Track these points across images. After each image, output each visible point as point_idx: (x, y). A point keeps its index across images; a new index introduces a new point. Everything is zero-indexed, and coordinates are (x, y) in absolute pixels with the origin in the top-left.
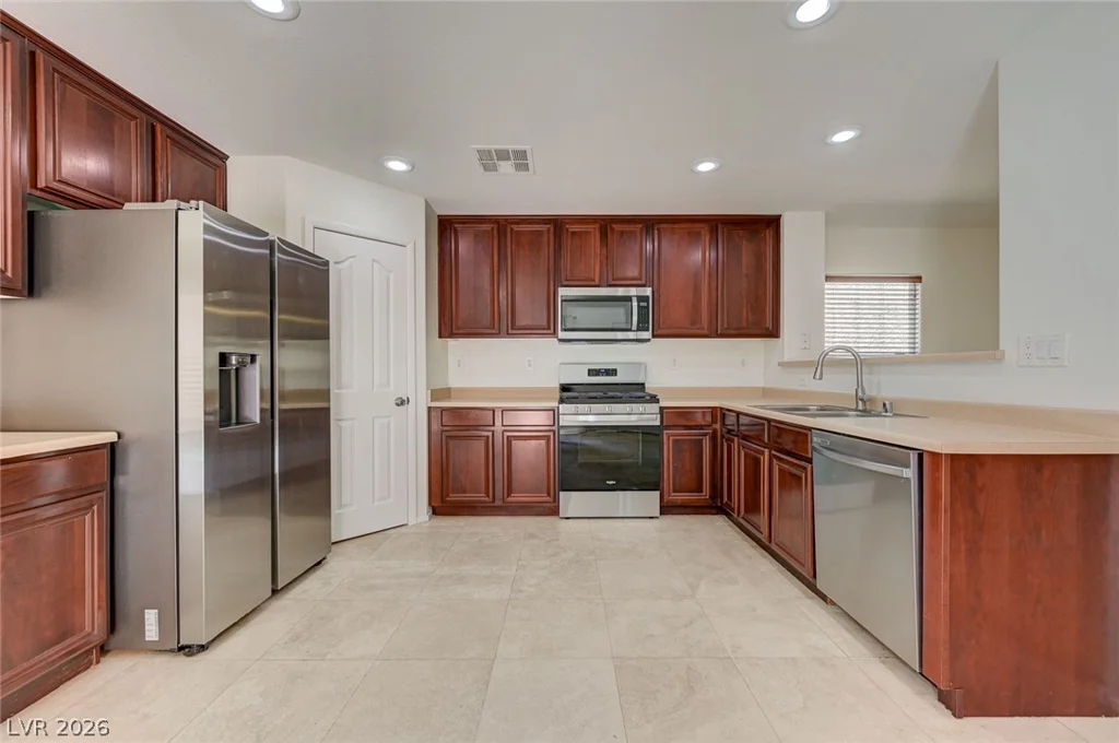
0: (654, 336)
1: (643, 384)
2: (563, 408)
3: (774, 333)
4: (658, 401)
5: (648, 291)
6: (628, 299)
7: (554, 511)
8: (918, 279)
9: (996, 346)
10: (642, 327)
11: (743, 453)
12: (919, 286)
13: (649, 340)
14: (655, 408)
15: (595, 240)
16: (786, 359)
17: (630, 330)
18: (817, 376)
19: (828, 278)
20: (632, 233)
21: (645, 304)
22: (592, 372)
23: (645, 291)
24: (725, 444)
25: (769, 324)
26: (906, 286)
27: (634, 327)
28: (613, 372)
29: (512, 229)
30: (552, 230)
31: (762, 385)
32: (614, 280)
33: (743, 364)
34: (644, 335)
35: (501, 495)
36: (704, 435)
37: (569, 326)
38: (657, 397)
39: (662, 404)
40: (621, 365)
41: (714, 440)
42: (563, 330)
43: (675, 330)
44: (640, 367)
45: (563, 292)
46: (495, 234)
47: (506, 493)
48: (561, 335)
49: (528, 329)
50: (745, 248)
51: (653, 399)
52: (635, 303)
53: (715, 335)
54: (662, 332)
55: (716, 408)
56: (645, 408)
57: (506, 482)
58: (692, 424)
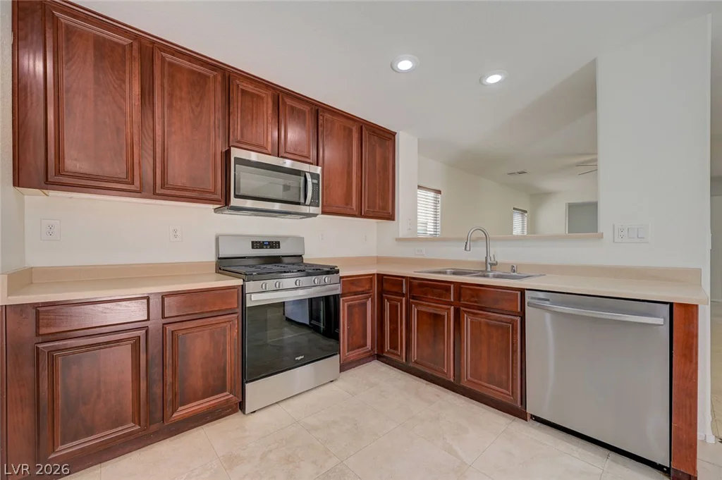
0: (323, 213)
1: (301, 256)
2: (250, 286)
3: (391, 217)
4: (338, 271)
5: (318, 170)
6: (302, 174)
7: (241, 408)
8: (439, 192)
10: (314, 203)
12: (439, 196)
13: (315, 215)
15: (268, 107)
16: (400, 236)
17: (303, 204)
18: (468, 249)
20: (301, 113)
21: (315, 181)
22: (256, 245)
23: (316, 170)
25: (390, 211)
27: (308, 202)
28: (275, 245)
29: (163, 59)
30: (219, 78)
31: (375, 255)
32: (286, 152)
34: (312, 210)
35: (159, 415)
36: (368, 298)
37: (242, 192)
38: (333, 268)
39: (341, 274)
40: (286, 238)
41: (373, 301)
42: (236, 196)
43: (334, 209)
44: (300, 240)
45: (236, 153)
46: (136, 54)
47: (168, 410)
48: (235, 202)
49: (186, 190)
50: (378, 151)
51: (332, 271)
52: (309, 179)
53: (361, 215)
54: (327, 210)
55: (374, 274)
56: (327, 278)
57: (169, 397)
58: (360, 289)
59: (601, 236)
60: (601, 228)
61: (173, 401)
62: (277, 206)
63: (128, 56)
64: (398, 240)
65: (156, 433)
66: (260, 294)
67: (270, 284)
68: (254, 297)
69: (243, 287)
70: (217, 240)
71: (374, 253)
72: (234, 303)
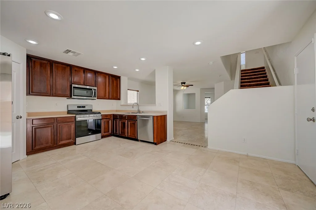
0: (97, 99)
1: (92, 110)
2: (77, 116)
3: (119, 99)
4: (101, 113)
5: (96, 88)
6: (91, 89)
7: (75, 144)
8: (138, 91)
9: (155, 103)
10: (95, 96)
11: (120, 122)
12: (138, 92)
13: (95, 99)
14: (100, 115)
16: (122, 104)
17: (92, 97)
19: (128, 89)
21: (95, 91)
22: (78, 107)
24: (115, 121)
25: (119, 98)
26: (136, 92)
27: (93, 96)
28: (84, 107)
29: (55, 65)
32: (87, 84)
33: (112, 105)
34: (95, 98)
35: (56, 143)
36: (110, 120)
37: (75, 95)
38: (99, 112)
39: (102, 114)
40: (87, 105)
41: (111, 121)
42: (73, 96)
43: (101, 98)
44: (92, 106)
45: (73, 85)
46: (49, 65)
47: (58, 142)
48: (73, 97)
49: (61, 94)
50: (115, 82)
51: (99, 113)
52: (93, 91)
53: (109, 99)
54: (98, 98)
55: (111, 114)
56: (98, 115)
57: (58, 139)
58: (108, 118)
59: (156, 105)
60: (156, 103)
61: (59, 140)
62: (85, 98)
63: (47, 65)
64: (121, 105)
65: (55, 147)
66: (79, 118)
67: (82, 116)
68: (78, 119)
69: (75, 116)
70: (68, 106)
71: (115, 109)
72: (73, 120)
